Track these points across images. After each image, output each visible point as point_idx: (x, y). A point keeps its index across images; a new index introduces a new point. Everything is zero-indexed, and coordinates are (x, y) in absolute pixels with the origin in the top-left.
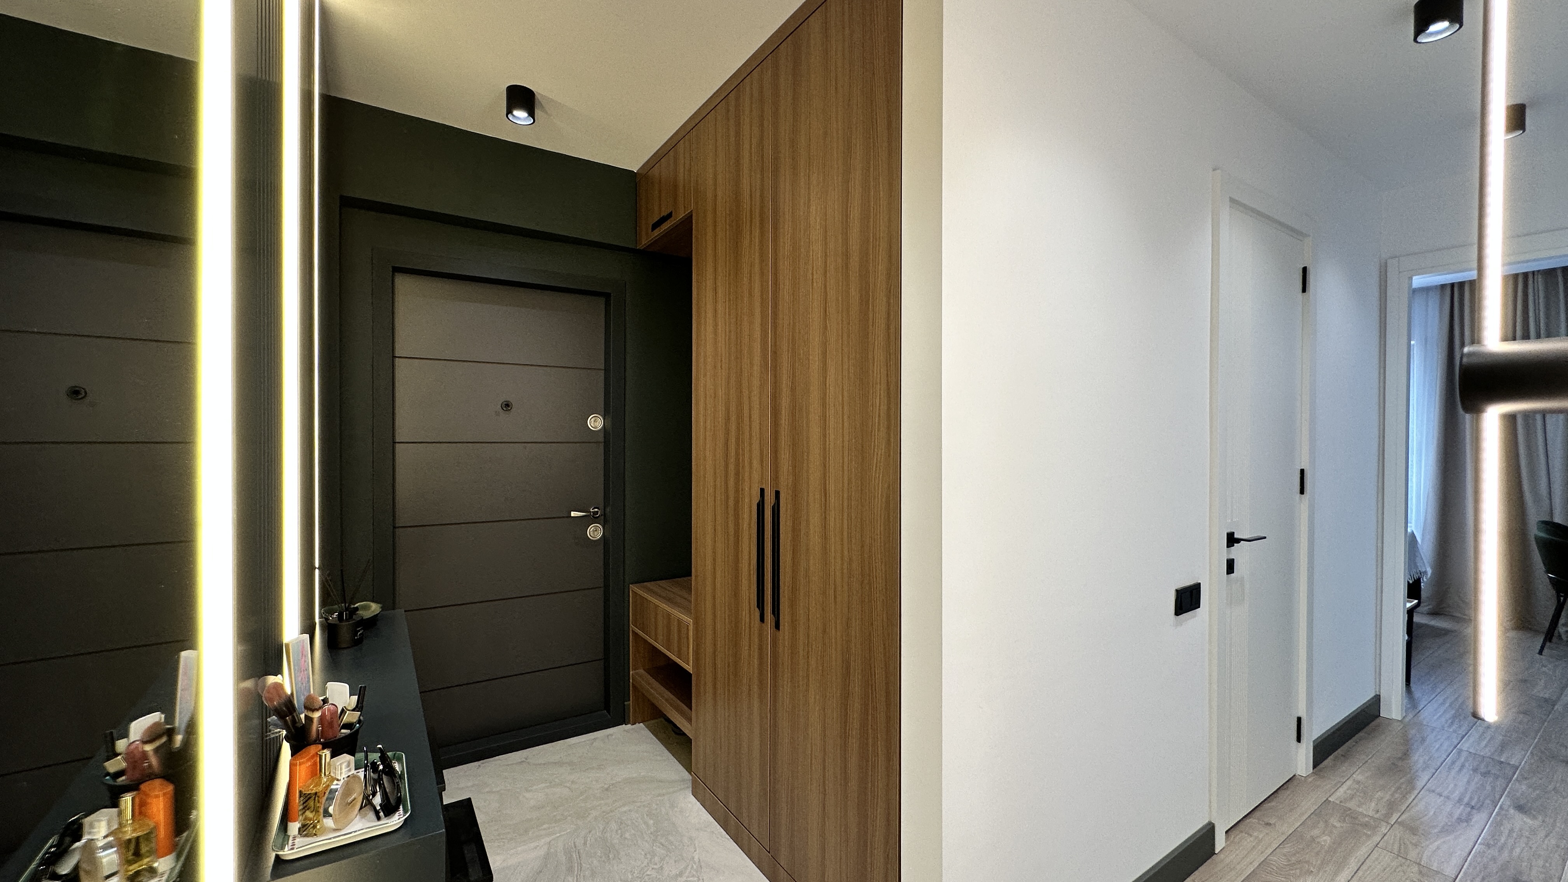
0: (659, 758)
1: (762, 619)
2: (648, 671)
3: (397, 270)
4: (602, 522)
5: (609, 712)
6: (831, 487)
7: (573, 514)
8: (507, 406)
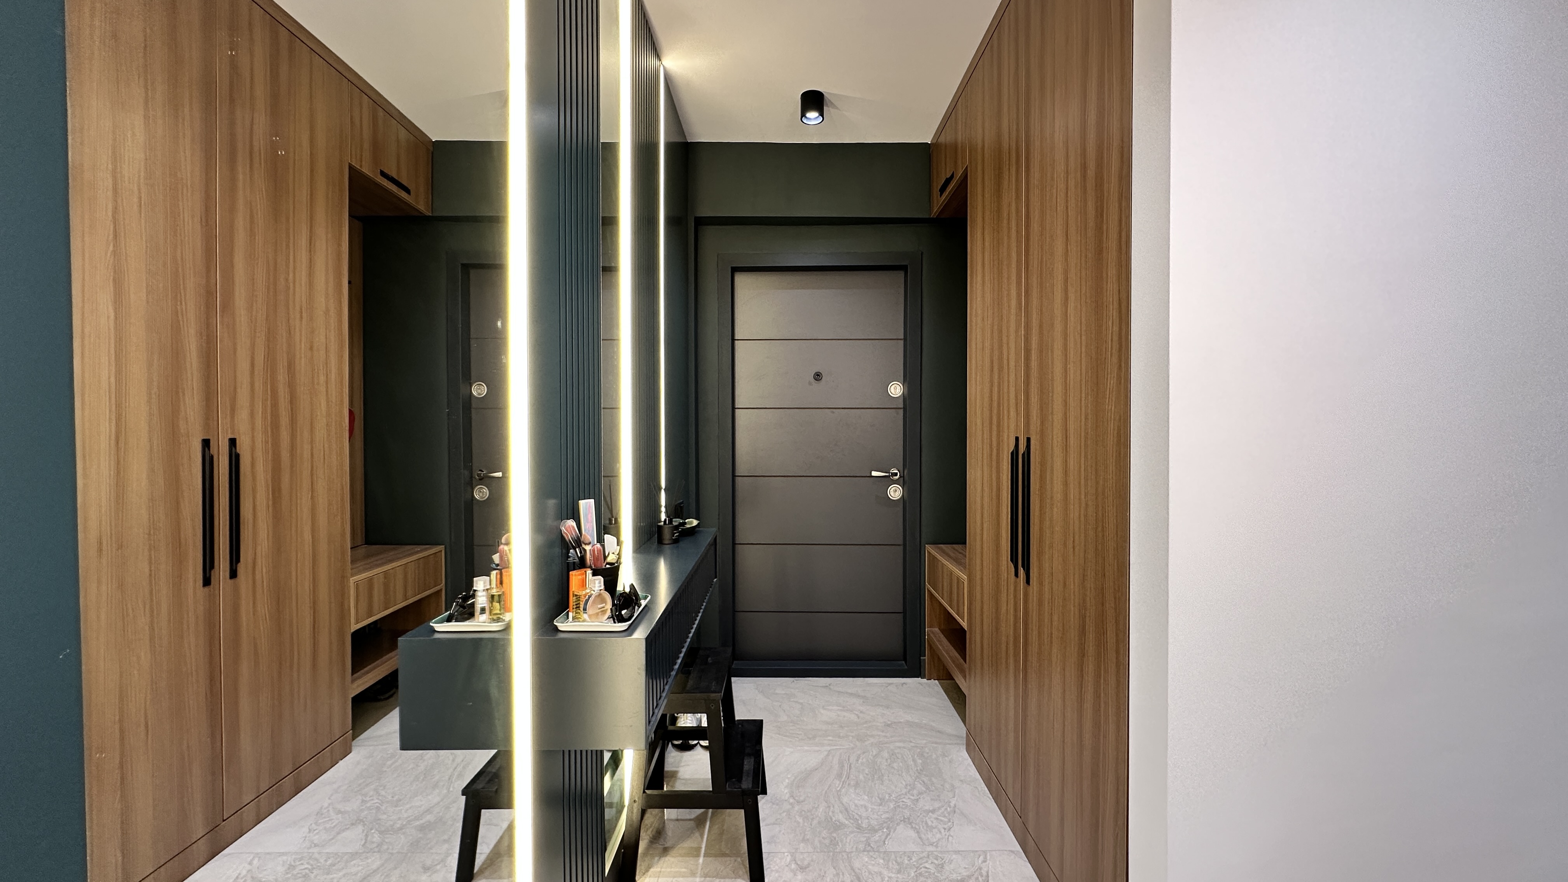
0: (945, 713)
1: (1016, 575)
2: (942, 631)
3: (735, 270)
4: (902, 484)
5: (906, 663)
6: (1072, 427)
7: (874, 473)
8: (818, 376)
